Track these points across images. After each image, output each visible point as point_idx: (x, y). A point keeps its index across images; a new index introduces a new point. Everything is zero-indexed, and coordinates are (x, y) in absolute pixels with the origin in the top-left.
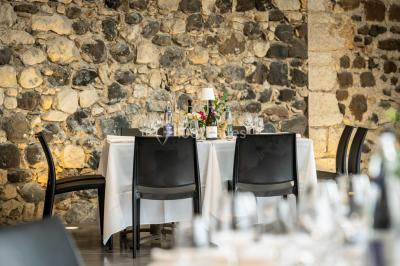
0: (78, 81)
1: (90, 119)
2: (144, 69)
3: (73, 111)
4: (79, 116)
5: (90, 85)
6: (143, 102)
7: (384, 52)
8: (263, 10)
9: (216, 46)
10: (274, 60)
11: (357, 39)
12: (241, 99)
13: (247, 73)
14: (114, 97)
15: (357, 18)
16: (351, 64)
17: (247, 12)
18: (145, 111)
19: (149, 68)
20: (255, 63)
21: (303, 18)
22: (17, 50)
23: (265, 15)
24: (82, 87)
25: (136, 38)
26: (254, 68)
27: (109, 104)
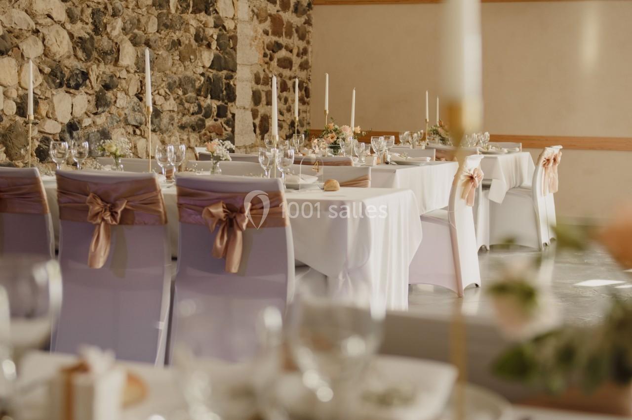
0: (73, 84)
1: (80, 132)
2: (124, 74)
3: (66, 121)
4: (72, 127)
5: (82, 89)
6: (123, 113)
7: (281, 70)
8: (209, 15)
9: (177, 52)
10: (214, 72)
11: (265, 55)
12: (193, 114)
13: (197, 85)
14: (101, 106)
15: (266, 33)
16: (261, 81)
17: (198, 15)
18: (122, 124)
19: (128, 72)
20: (203, 74)
21: (236, 28)
22: (17, 37)
23: (211, 20)
24: (76, 92)
25: (119, 35)
26: (202, 78)
27: (95, 114)
